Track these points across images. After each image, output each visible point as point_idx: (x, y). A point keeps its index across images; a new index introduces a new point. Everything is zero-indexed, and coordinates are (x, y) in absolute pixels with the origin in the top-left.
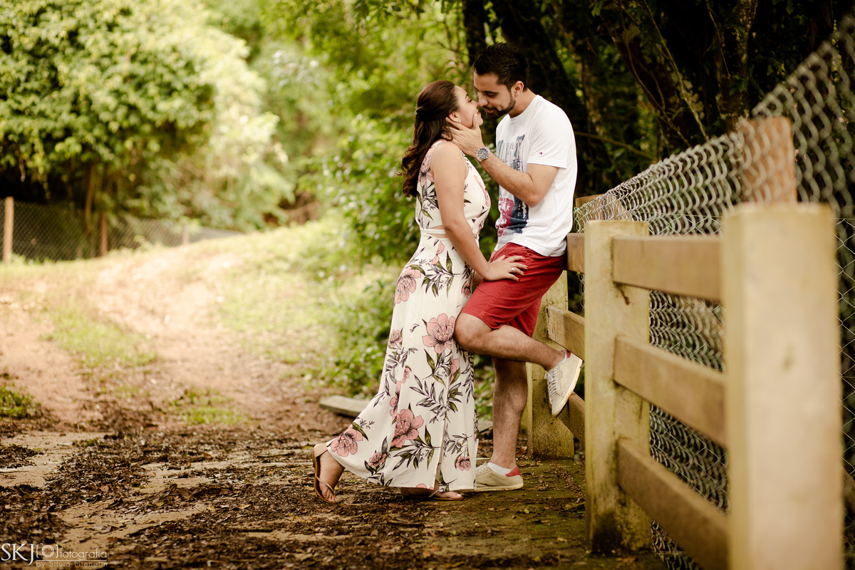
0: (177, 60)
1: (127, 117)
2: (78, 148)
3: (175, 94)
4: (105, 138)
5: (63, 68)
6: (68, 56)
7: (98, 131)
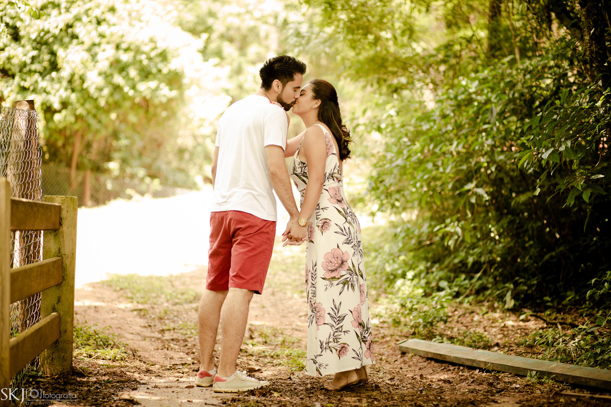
0: (153, 49)
1: (112, 94)
2: (72, 119)
3: (151, 77)
4: (94, 111)
5: (61, 52)
6: (65, 43)
7: (88, 106)
